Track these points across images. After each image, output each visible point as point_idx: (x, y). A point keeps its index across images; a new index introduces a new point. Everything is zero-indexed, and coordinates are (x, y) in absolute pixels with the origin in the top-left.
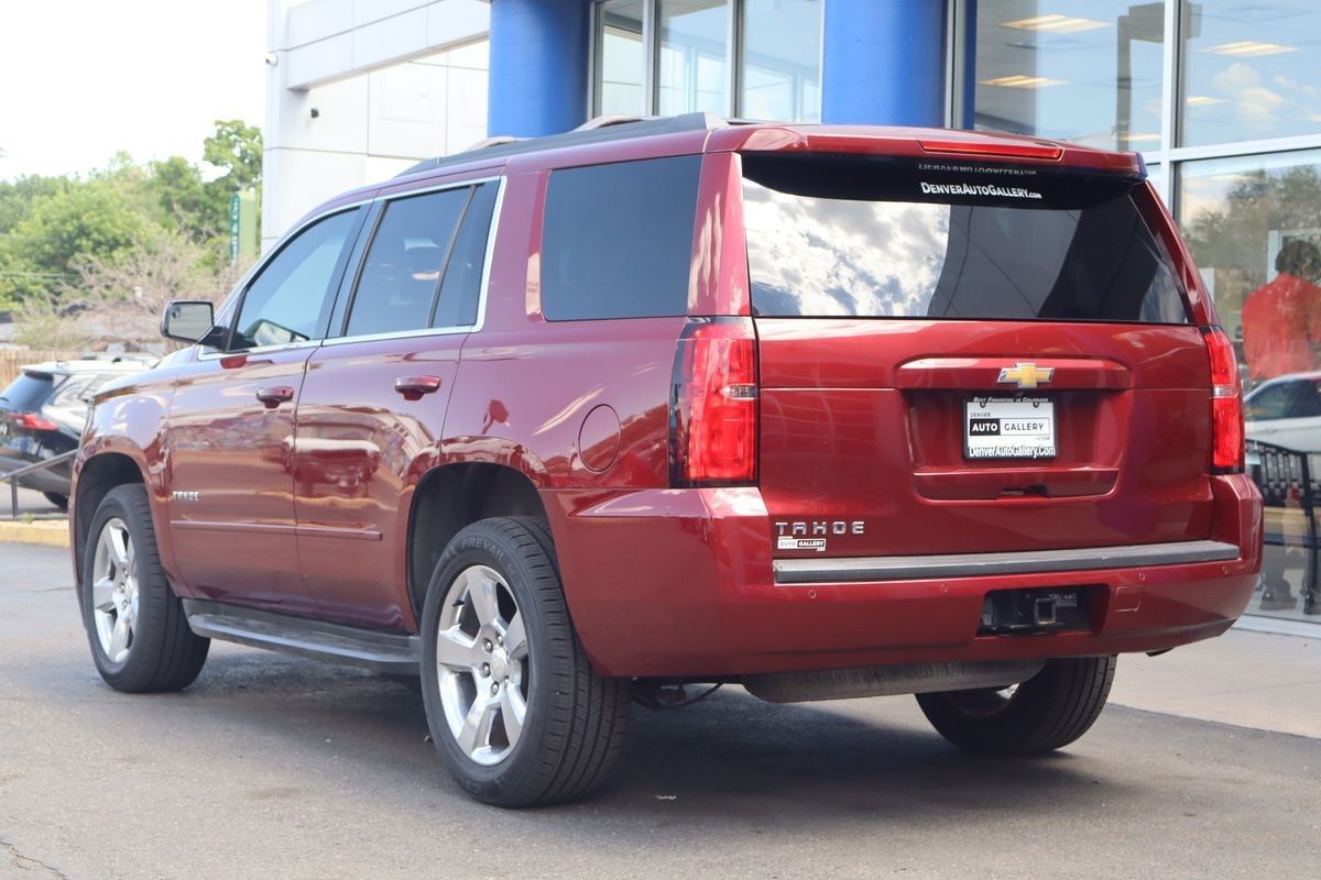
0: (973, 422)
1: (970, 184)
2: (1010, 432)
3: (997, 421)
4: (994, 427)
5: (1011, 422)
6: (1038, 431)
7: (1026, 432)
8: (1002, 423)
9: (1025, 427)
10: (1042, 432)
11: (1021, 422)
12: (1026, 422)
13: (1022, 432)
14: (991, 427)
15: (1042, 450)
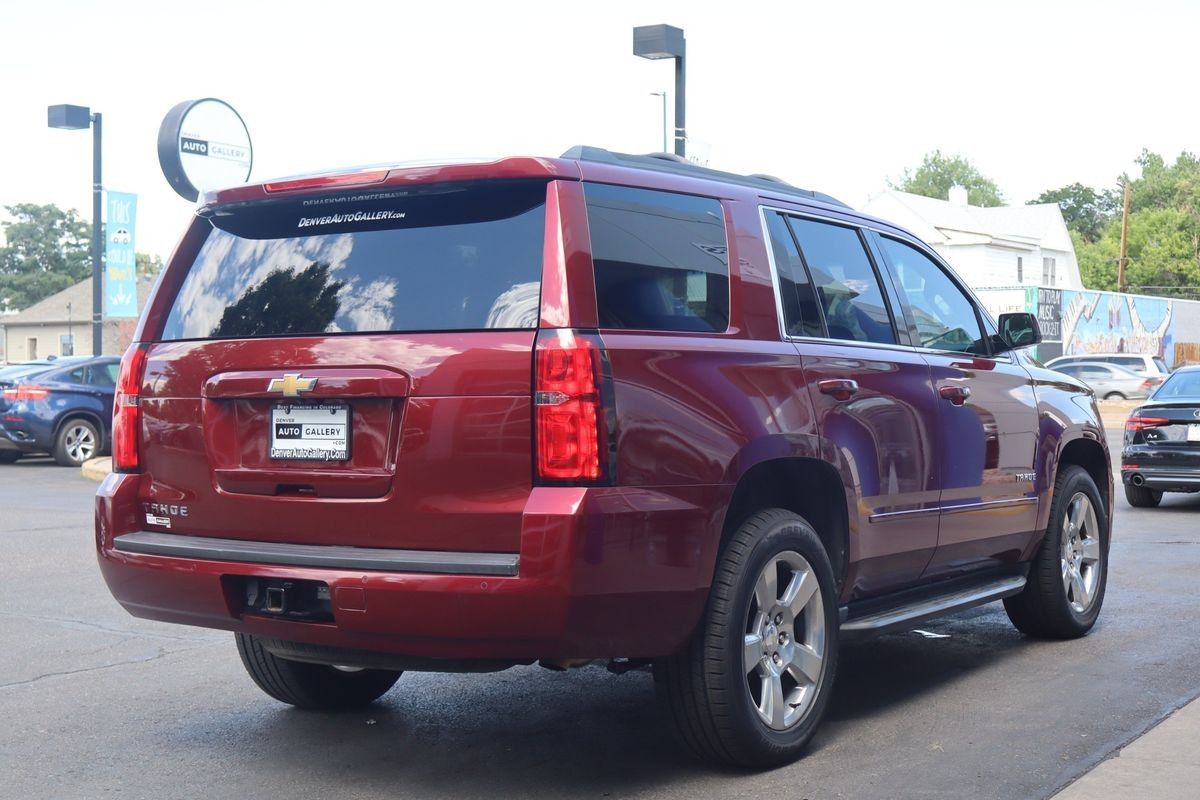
0: (279, 426)
1: (341, 213)
2: (311, 436)
3: (299, 426)
4: (296, 431)
5: (311, 427)
6: (336, 436)
7: (325, 436)
8: (304, 428)
9: (324, 432)
10: (338, 437)
11: (320, 427)
12: (325, 428)
13: (321, 436)
14: (293, 431)
15: (334, 453)
